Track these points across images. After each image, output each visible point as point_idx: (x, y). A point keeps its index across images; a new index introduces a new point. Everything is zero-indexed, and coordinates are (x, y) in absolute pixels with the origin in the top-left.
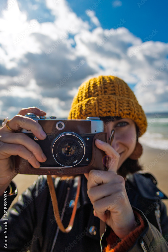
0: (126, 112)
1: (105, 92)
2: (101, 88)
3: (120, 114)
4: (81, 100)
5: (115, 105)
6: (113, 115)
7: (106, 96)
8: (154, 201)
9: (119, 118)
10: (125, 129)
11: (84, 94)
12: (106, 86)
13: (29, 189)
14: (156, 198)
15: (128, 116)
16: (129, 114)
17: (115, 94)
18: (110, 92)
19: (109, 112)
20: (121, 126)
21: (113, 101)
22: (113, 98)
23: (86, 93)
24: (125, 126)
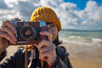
0: (55, 21)
1: (46, 12)
2: (45, 11)
3: (52, 21)
4: (36, 16)
5: (51, 17)
6: (50, 21)
7: (47, 14)
8: (65, 56)
9: (52, 23)
10: (54, 28)
11: (37, 13)
12: (47, 10)
13: (14, 53)
14: (65, 55)
15: (55, 22)
16: (56, 22)
17: (50, 13)
18: (48, 13)
19: (49, 20)
20: (53, 27)
21: (50, 16)
22: (50, 15)
23: (38, 13)
24: (54, 27)
